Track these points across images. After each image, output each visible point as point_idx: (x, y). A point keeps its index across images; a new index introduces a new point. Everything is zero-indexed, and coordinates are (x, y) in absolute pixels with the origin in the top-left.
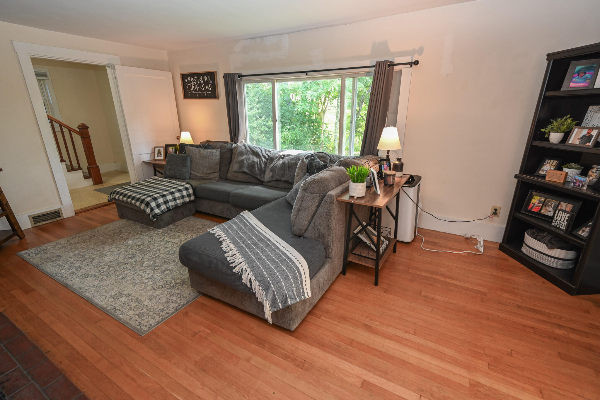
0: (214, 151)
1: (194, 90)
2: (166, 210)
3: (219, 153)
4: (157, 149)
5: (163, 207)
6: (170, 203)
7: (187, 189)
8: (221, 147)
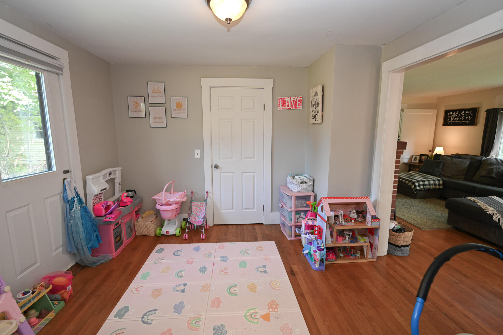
0: (465, 160)
1: (453, 120)
2: (423, 189)
3: (468, 162)
4: (414, 157)
5: (422, 187)
6: (426, 186)
7: (439, 180)
8: (471, 159)
